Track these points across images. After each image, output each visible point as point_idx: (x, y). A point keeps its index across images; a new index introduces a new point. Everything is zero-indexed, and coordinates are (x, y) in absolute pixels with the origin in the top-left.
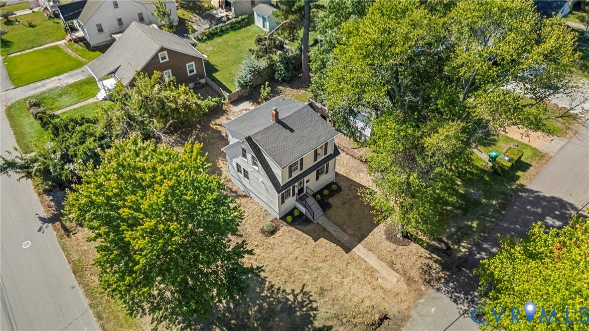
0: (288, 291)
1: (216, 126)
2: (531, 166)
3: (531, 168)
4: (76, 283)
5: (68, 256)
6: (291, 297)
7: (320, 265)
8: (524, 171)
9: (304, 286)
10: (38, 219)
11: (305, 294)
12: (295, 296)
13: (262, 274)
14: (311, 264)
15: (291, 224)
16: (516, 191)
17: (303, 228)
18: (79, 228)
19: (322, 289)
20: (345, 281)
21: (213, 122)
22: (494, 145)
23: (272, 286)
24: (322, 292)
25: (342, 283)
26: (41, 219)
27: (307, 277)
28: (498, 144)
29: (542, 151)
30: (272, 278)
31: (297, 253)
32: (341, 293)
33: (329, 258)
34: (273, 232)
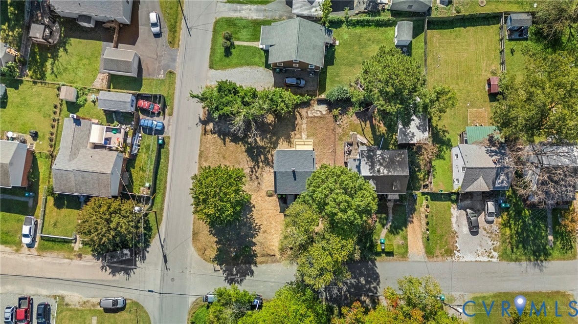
0: (256, 222)
1: (298, 113)
2: (393, 256)
3: (391, 257)
4: (197, 161)
5: (201, 146)
6: (254, 225)
7: (273, 222)
8: (386, 256)
9: (261, 225)
10: (198, 118)
11: (260, 228)
12: (256, 226)
13: (253, 209)
14: (271, 219)
15: (278, 198)
16: (370, 259)
17: (281, 204)
18: (210, 133)
19: (266, 231)
20: (275, 235)
21: (298, 109)
22: (394, 234)
23: (253, 216)
24: (264, 232)
25: (273, 235)
26: (200, 118)
27: (266, 223)
28: (397, 236)
29: (408, 255)
30: (255, 214)
31: (270, 211)
32: (269, 238)
33: (278, 223)
34: (270, 196)
